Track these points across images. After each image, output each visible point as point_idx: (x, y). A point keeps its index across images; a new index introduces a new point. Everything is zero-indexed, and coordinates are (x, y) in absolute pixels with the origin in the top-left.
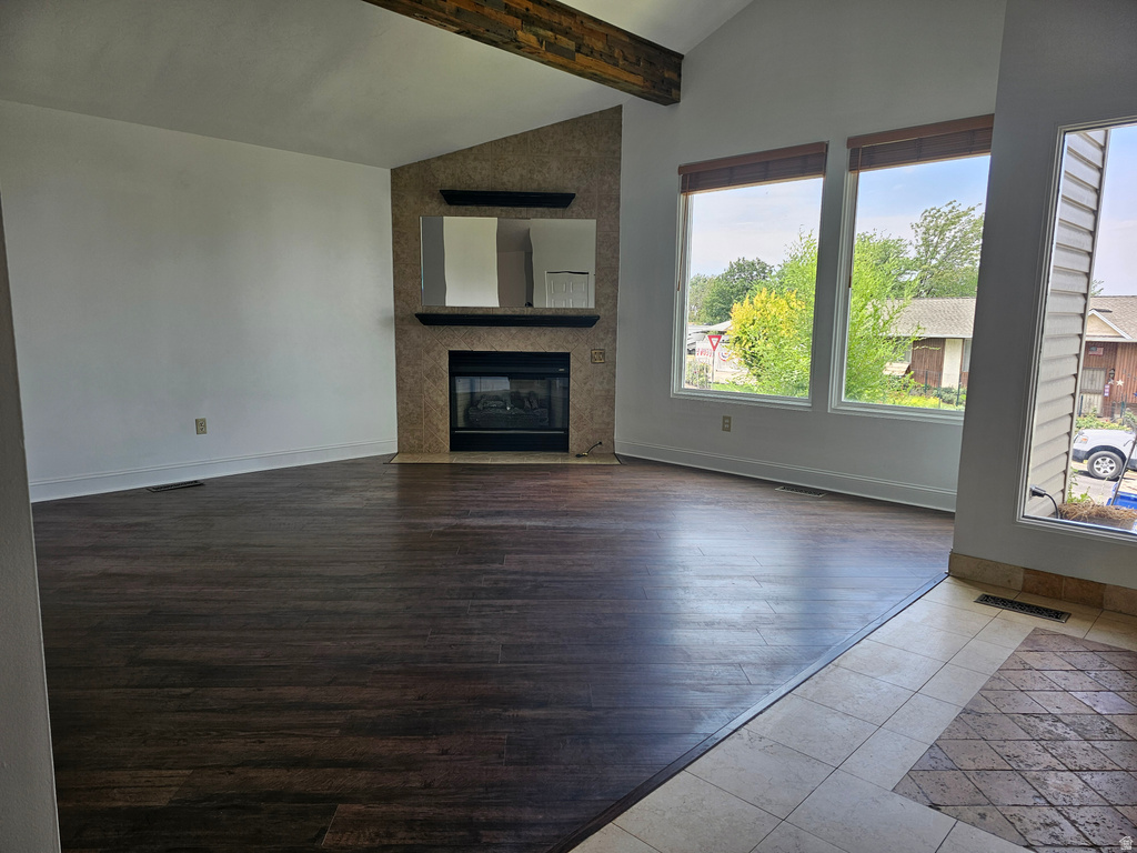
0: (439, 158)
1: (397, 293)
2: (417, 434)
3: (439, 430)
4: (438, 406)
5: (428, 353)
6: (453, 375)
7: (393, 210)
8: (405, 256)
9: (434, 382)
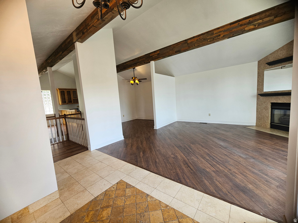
0: (270, 54)
1: (258, 89)
2: (261, 122)
3: (266, 122)
4: (266, 116)
5: (264, 103)
6: (272, 109)
7: (258, 70)
8: (260, 80)
9: (266, 110)
